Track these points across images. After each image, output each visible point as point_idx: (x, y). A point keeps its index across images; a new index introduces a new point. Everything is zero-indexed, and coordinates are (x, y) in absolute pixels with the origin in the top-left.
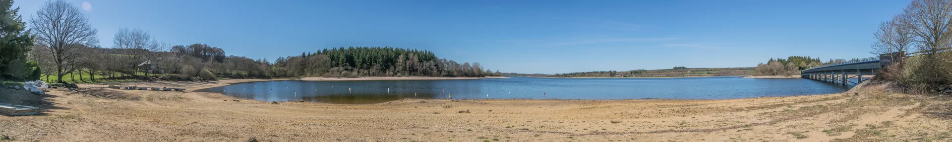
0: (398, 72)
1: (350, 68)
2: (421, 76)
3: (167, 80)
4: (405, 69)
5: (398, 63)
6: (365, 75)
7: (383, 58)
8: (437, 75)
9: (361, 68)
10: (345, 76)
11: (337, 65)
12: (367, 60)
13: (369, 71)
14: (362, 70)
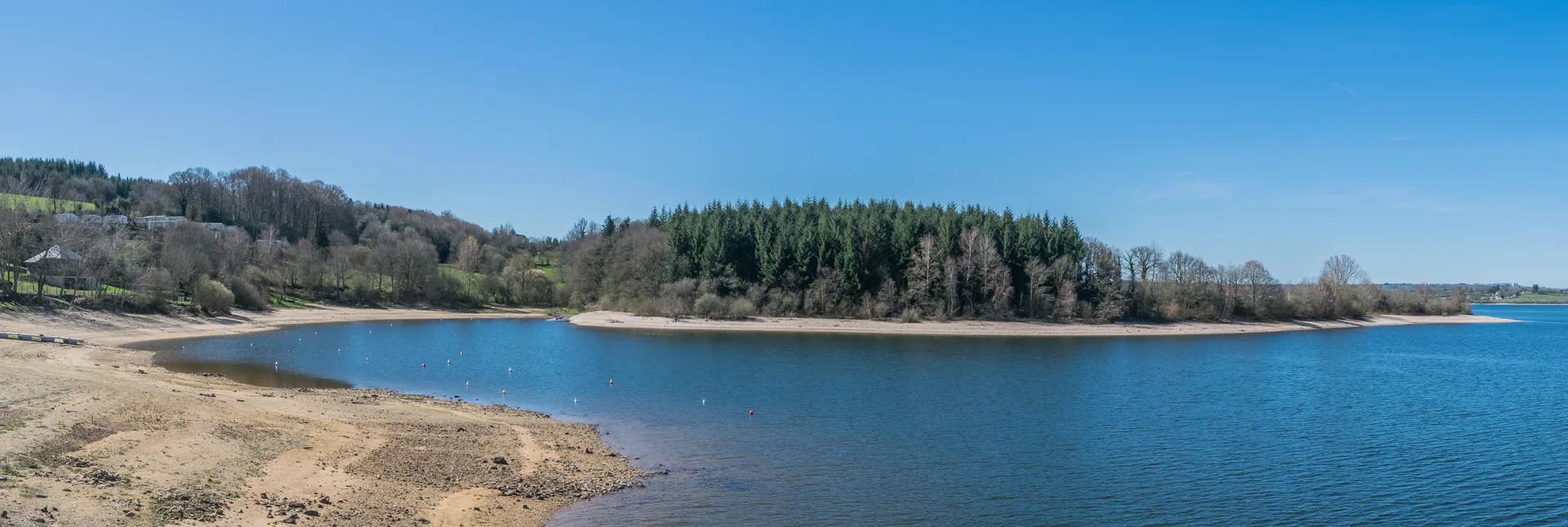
0: (912, 301)
1: (734, 282)
2: (1007, 319)
3: (95, 309)
4: (935, 291)
5: (915, 270)
6: (782, 312)
7: (857, 250)
8: (1079, 316)
9: (777, 284)
10: (707, 313)
11: (695, 271)
12: (798, 256)
13: (803, 298)
14: (776, 294)
